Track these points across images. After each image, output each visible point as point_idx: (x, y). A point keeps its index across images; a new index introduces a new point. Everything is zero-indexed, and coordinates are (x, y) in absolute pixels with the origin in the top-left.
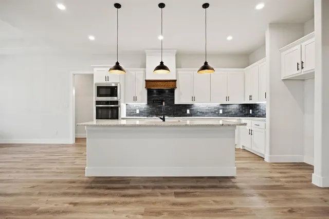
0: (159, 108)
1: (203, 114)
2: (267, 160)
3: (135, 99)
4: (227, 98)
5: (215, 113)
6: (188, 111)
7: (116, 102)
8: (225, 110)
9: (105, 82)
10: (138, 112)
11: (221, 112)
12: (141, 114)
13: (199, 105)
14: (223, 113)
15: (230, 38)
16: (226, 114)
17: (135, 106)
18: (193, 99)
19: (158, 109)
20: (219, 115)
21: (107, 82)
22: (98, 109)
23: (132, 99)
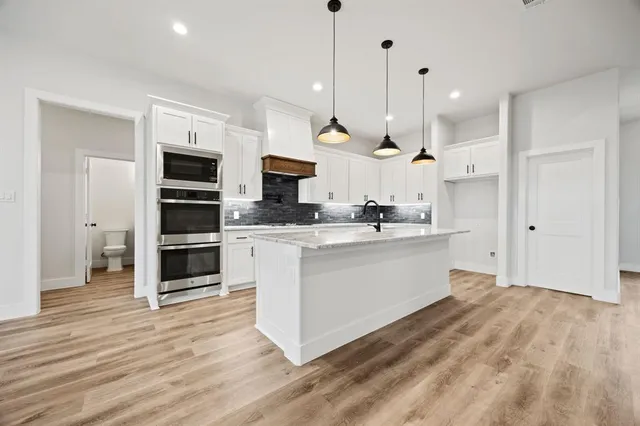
0: (275, 209)
1: (334, 219)
3: (243, 190)
5: (346, 217)
6: (317, 215)
7: (216, 195)
8: (356, 214)
9: (188, 145)
10: (236, 216)
11: (353, 215)
12: (243, 220)
13: (330, 206)
17: (230, 204)
19: (273, 212)
20: (350, 221)
21: (193, 146)
22: (165, 209)
23: (239, 190)
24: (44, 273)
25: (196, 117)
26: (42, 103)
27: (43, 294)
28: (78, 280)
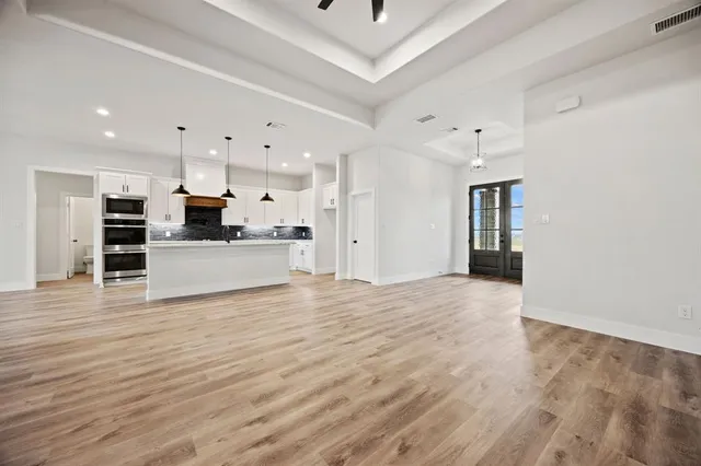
0: (201, 229)
1: (256, 236)
2: (313, 273)
3: (168, 218)
4: (282, 221)
5: (269, 235)
6: (239, 234)
7: (143, 222)
8: (279, 233)
9: (121, 192)
10: (168, 234)
11: (275, 234)
12: (174, 237)
13: (251, 227)
14: (278, 235)
15: (285, 165)
16: (281, 236)
17: (165, 227)
18: (246, 220)
20: (273, 238)
21: (126, 193)
22: (107, 231)
23: (164, 217)
24: (39, 270)
25: (128, 176)
26: (37, 172)
27: (38, 283)
28: (62, 276)
